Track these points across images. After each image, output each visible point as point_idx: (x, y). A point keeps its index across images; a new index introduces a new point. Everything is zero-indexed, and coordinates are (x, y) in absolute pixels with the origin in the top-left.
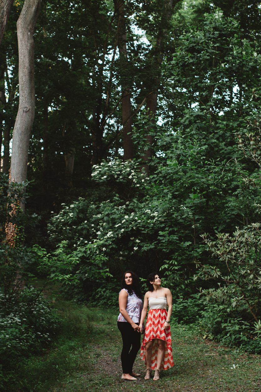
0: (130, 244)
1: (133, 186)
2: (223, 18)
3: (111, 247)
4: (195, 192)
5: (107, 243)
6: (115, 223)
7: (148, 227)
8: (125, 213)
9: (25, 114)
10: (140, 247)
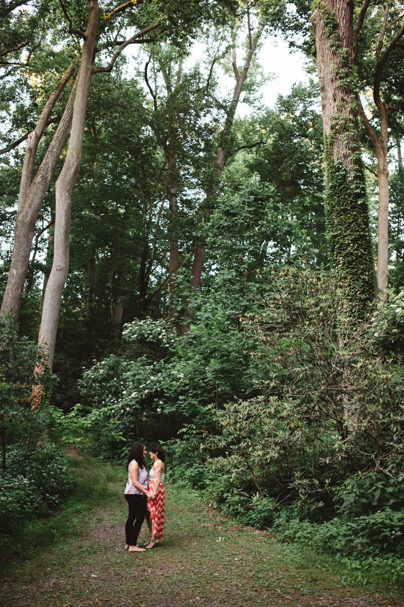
0: (154, 405)
1: (162, 345)
2: (260, 182)
3: (134, 407)
4: (215, 358)
5: (131, 404)
6: (141, 384)
7: (171, 390)
8: (152, 374)
9: (58, 272)
10: (163, 408)
